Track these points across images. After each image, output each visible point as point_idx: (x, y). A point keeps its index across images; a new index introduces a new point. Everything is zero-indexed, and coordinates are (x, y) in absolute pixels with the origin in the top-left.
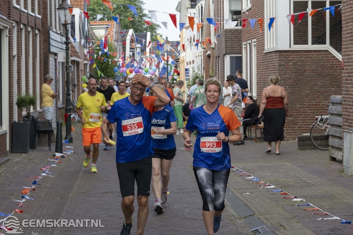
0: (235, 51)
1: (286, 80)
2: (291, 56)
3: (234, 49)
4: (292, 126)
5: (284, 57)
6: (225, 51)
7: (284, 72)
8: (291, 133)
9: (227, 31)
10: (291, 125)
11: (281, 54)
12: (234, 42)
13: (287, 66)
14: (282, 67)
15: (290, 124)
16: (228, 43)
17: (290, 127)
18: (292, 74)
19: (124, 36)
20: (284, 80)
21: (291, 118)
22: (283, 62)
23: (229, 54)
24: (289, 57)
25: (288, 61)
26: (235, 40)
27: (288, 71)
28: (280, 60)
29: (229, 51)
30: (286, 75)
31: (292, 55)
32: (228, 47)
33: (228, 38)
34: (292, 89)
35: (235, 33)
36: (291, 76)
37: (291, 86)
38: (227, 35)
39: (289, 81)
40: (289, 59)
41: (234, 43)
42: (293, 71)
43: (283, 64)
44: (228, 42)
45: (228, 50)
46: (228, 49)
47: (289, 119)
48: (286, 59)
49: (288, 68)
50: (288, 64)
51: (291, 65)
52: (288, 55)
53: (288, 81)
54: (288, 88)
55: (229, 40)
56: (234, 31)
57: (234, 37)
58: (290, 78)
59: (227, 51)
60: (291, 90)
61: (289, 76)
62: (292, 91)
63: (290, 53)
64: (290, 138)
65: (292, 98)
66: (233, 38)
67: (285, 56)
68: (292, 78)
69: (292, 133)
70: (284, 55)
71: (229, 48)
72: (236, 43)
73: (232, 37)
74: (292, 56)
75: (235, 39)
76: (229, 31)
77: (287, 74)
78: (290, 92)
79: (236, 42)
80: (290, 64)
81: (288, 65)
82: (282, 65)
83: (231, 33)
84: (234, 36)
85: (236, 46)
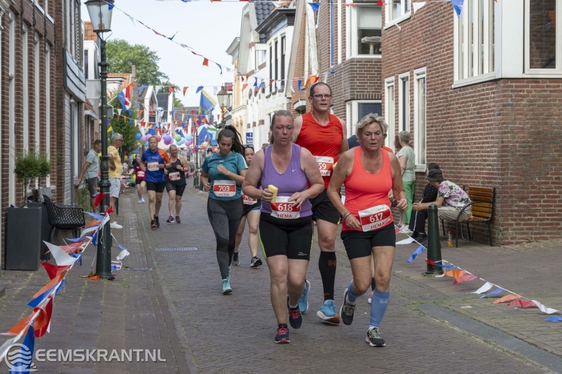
0: (366, 95)
1: (516, 133)
2: (525, 89)
3: (364, 92)
4: (526, 218)
5: (512, 91)
6: (351, 95)
7: (513, 118)
8: (523, 229)
9: (354, 62)
10: (525, 215)
11: (507, 84)
12: (364, 80)
13: (518, 108)
14: (509, 109)
15: (522, 214)
16: (355, 81)
17: (522, 220)
18: (527, 121)
19: (141, 95)
20: (512, 133)
21: (524, 202)
22: (510, 99)
23: (357, 99)
24: (521, 91)
25: (520, 98)
26: (367, 77)
27: (520, 116)
28: (504, 96)
29: (357, 95)
30: (516, 123)
31: (528, 87)
32: (356, 87)
33: (355, 73)
34: (527, 149)
35: (367, 65)
36: (524, 125)
37: (525, 144)
38: (354, 68)
39: (522, 135)
40: (522, 93)
41: (366, 81)
42: (528, 117)
43: (510, 102)
44: (355, 79)
45: (356, 93)
46: (355, 90)
47: (521, 204)
48: (516, 93)
49: (519, 110)
50: (520, 103)
51: (525, 105)
52: (520, 86)
53: (519, 135)
54: (520, 146)
55: (357, 77)
56: (365, 62)
57: (365, 71)
58: (523, 129)
59: (354, 95)
60: (524, 151)
61: (520, 126)
62: (526, 154)
63: (524, 82)
64: (522, 238)
65: (526, 166)
66: (364, 74)
67: (514, 89)
68: (526, 129)
69: (525, 231)
70: (512, 86)
71: (357, 89)
72: (368, 82)
73: (362, 71)
74: (527, 89)
75: (366, 75)
76: (357, 62)
77: (518, 122)
78: (523, 155)
79: (367, 80)
80: (523, 103)
81: (519, 105)
82: (509, 105)
83: (359, 65)
84: (365, 69)
85: (368, 86)
